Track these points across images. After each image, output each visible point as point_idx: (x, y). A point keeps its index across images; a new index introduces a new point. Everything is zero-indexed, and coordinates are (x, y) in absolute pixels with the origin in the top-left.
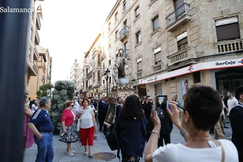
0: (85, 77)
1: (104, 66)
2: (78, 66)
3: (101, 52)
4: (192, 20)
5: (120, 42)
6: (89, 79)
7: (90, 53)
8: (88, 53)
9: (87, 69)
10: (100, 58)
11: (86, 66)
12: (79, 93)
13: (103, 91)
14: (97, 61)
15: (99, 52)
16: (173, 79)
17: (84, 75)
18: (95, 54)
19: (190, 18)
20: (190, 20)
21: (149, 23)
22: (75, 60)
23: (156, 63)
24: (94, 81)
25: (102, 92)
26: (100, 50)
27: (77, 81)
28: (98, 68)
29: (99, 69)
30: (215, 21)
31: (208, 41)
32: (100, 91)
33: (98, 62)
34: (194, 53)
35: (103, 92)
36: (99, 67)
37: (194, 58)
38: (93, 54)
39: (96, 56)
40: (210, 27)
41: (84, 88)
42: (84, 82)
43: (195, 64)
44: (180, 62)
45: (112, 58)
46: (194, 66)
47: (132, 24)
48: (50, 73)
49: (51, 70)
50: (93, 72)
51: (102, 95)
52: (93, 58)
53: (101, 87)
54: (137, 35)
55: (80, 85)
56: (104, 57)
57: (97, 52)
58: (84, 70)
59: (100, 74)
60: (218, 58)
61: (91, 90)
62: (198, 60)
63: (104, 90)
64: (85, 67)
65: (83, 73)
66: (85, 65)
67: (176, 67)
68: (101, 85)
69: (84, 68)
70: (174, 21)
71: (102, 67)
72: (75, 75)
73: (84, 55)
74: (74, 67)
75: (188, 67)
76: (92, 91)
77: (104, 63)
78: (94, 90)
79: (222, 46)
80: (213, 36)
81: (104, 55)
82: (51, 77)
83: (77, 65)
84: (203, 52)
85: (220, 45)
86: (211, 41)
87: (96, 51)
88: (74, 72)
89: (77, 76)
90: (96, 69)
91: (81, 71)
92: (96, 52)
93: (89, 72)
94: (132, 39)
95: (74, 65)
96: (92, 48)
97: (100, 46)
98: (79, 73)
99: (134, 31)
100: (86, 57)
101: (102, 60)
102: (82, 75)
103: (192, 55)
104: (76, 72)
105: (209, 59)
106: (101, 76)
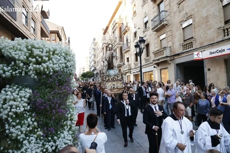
1: (127, 40)
2: (97, 45)
3: (123, 24)
7: (109, 29)
8: (107, 28)
10: (122, 31)
11: (105, 43)
12: (99, 73)
13: (127, 71)
14: (119, 35)
15: (120, 24)
17: (104, 54)
18: (115, 27)
22: (94, 39)
23: (226, 23)
25: (126, 73)
26: (121, 22)
27: (97, 60)
28: (120, 44)
29: (121, 45)
32: (124, 71)
35: (128, 72)
36: (121, 43)
38: (114, 27)
39: (117, 30)
45: (139, 28)
50: (114, 49)
51: (127, 75)
53: (124, 66)
55: (100, 65)
56: (126, 29)
57: (118, 24)
58: (103, 49)
59: (123, 50)
63: (128, 70)
64: (104, 44)
65: (102, 52)
66: (104, 42)
68: (124, 64)
69: (103, 46)
71: (125, 42)
72: (95, 54)
73: (103, 32)
74: (93, 46)
81: (127, 26)
83: (95, 44)
87: (116, 24)
88: (93, 52)
89: (96, 56)
90: (117, 45)
91: (100, 49)
92: (117, 25)
95: (93, 44)
96: (111, 22)
97: (122, 17)
98: (98, 52)
101: (124, 34)
102: (102, 54)
106: (124, 53)
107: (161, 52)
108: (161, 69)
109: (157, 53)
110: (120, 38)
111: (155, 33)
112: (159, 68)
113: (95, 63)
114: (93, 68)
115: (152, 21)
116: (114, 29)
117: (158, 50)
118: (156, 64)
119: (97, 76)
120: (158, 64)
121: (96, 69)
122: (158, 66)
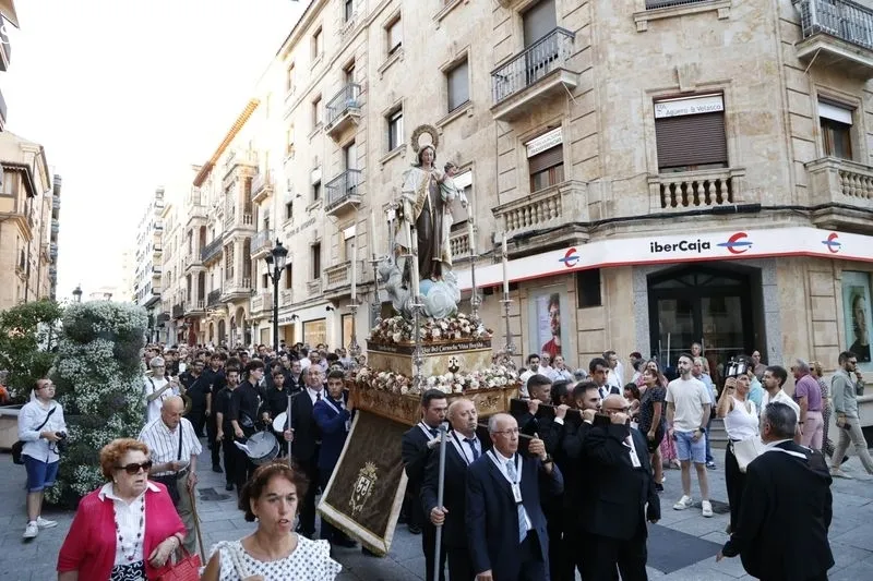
0: (195, 257)
1: (267, 222)
2: (168, 216)
3: (256, 168)
4: (578, 91)
5: (330, 140)
6: (209, 267)
7: (214, 171)
8: (209, 168)
9: (203, 230)
10: (253, 190)
11: (198, 217)
12: (171, 315)
13: (262, 315)
14: (243, 201)
15: (250, 170)
17: (191, 253)
18: (233, 176)
19: (574, 83)
20: (572, 88)
21: (436, 81)
22: (158, 193)
24: (229, 275)
25: (259, 320)
26: (253, 164)
27: (164, 269)
28: (246, 230)
29: (247, 234)
30: (656, 101)
31: (631, 168)
32: (252, 314)
33: (243, 206)
34: (581, 205)
35: (263, 318)
36: (248, 226)
37: (581, 220)
38: (228, 174)
39: (238, 184)
40: (636, 119)
41: (189, 299)
42: (189, 278)
43: (586, 241)
44: (534, 233)
45: (298, 196)
46: (580, 250)
47: (374, 78)
48: (53, 239)
49: (55, 226)
50: (225, 242)
51: (260, 327)
52: (227, 189)
53: (254, 299)
54: (391, 119)
55: (174, 287)
56: (266, 189)
57: (242, 168)
58: (190, 233)
59: (252, 250)
60: (658, 225)
61: (215, 308)
62: (594, 228)
63: (264, 311)
64: (195, 221)
65: (187, 244)
66: (194, 213)
67: (523, 248)
68: (253, 292)
69: (191, 225)
70: (517, 84)
71: (261, 227)
72: (158, 247)
73: (194, 176)
74: (153, 217)
75: (562, 253)
76: (220, 312)
77: (267, 213)
78: (227, 308)
79: (673, 187)
80: (642, 150)
81: (268, 182)
83: (163, 211)
84: (610, 205)
85: (667, 182)
86: (639, 169)
87: (236, 165)
88: (151, 238)
89: (163, 252)
90: (236, 233)
91: (179, 232)
92: (238, 169)
93: (209, 240)
94: (371, 132)
95: (154, 210)
96: (223, 150)
97: (255, 147)
98: (173, 240)
99: (378, 104)
100: (199, 182)
101: (260, 201)
102: (184, 250)
103: (576, 212)
104: (160, 235)
105: (631, 228)
106: (256, 259)
107: (340, 271)
108: (342, 316)
109: (333, 273)
110: (246, 211)
111: (334, 218)
112: (340, 311)
113: (157, 278)
114: (149, 297)
115: (327, 186)
116: (230, 179)
117: (336, 266)
118: (332, 300)
119: (163, 326)
120: (337, 302)
121: (159, 299)
122: (337, 307)
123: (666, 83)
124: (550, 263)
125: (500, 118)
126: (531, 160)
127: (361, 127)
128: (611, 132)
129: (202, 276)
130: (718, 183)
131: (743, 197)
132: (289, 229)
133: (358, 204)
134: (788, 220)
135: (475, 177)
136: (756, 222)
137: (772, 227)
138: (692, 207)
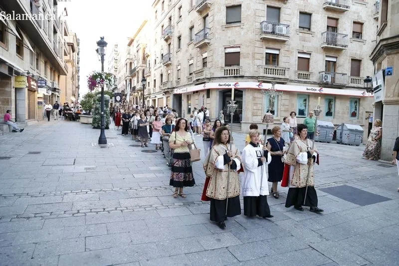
0: (128, 74)
2: (119, 56)
3: (146, 45)
4: (210, 44)
5: (165, 42)
6: (133, 77)
7: (134, 43)
8: (132, 41)
9: (131, 63)
10: (145, 53)
11: (129, 59)
13: (147, 96)
14: (142, 56)
16: (197, 92)
17: (127, 72)
18: (139, 47)
19: (209, 42)
20: (209, 43)
21: (188, 30)
23: (190, 74)
24: (138, 82)
27: (118, 76)
29: (144, 68)
30: (225, 48)
31: (218, 65)
32: (144, 95)
34: (208, 73)
36: (144, 65)
37: (207, 77)
39: (141, 50)
40: (220, 53)
41: (126, 88)
42: (126, 81)
43: (208, 82)
44: (199, 79)
45: (157, 57)
46: (206, 84)
47: (176, 25)
48: (78, 63)
49: (78, 58)
50: (137, 70)
51: (147, 100)
52: (138, 51)
53: (145, 90)
54: (179, 38)
55: (122, 83)
56: (149, 53)
58: (126, 64)
59: (145, 73)
60: (222, 80)
61: (134, 93)
62: (210, 79)
63: (148, 94)
65: (125, 68)
66: (127, 58)
67: (198, 83)
69: (126, 61)
70: (201, 39)
71: (148, 66)
72: (116, 68)
73: (128, 42)
74: (114, 55)
75: (203, 85)
76: (136, 94)
77: (149, 61)
78: (138, 93)
79: (227, 70)
80: (221, 61)
82: (80, 68)
83: (117, 53)
84: (213, 73)
85: (226, 69)
86: (220, 66)
88: (113, 63)
89: (118, 70)
90: (140, 67)
91: (123, 64)
92: (141, 45)
93: (133, 68)
94: (174, 42)
95: (114, 52)
96: (136, 36)
98: (121, 65)
99: (176, 35)
100: (130, 44)
101: (147, 57)
102: (125, 70)
103: (206, 75)
104: (116, 62)
105: (216, 80)
106: (146, 76)
108: (167, 97)
109: (165, 84)
110: (143, 59)
111: (165, 67)
112: (166, 96)
115: (165, 56)
117: (166, 82)
118: (164, 92)
120: (166, 93)
122: (166, 94)
123: (227, 44)
124: (201, 87)
125: (197, 47)
126: (203, 59)
127: (172, 40)
128: (215, 56)
129: (131, 80)
130: (237, 70)
131: (241, 74)
132: (155, 68)
133: (171, 64)
134: (250, 80)
135: (194, 61)
136: (243, 80)
137: (246, 81)
138: (231, 75)
